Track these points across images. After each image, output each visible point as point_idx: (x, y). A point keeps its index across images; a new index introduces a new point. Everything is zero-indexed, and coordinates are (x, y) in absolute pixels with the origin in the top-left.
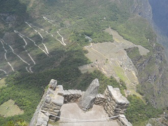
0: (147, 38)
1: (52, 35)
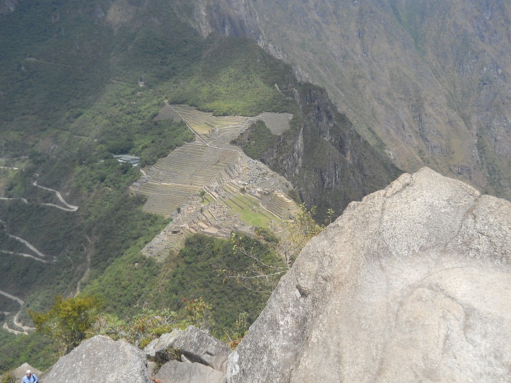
0: (272, 85)
1: (25, 201)
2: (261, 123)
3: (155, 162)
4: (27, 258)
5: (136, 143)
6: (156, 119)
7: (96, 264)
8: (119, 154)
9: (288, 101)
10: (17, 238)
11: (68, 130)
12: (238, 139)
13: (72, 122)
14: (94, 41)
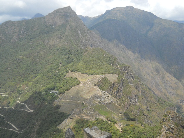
0: (110, 64)
1: (14, 108)
2: (106, 78)
3: (64, 92)
4: (12, 131)
5: (57, 86)
6: (65, 77)
7: (38, 133)
8: (51, 90)
9: (116, 70)
10: (9, 123)
11: (32, 82)
12: (97, 84)
13: (34, 79)
14: (44, 51)
